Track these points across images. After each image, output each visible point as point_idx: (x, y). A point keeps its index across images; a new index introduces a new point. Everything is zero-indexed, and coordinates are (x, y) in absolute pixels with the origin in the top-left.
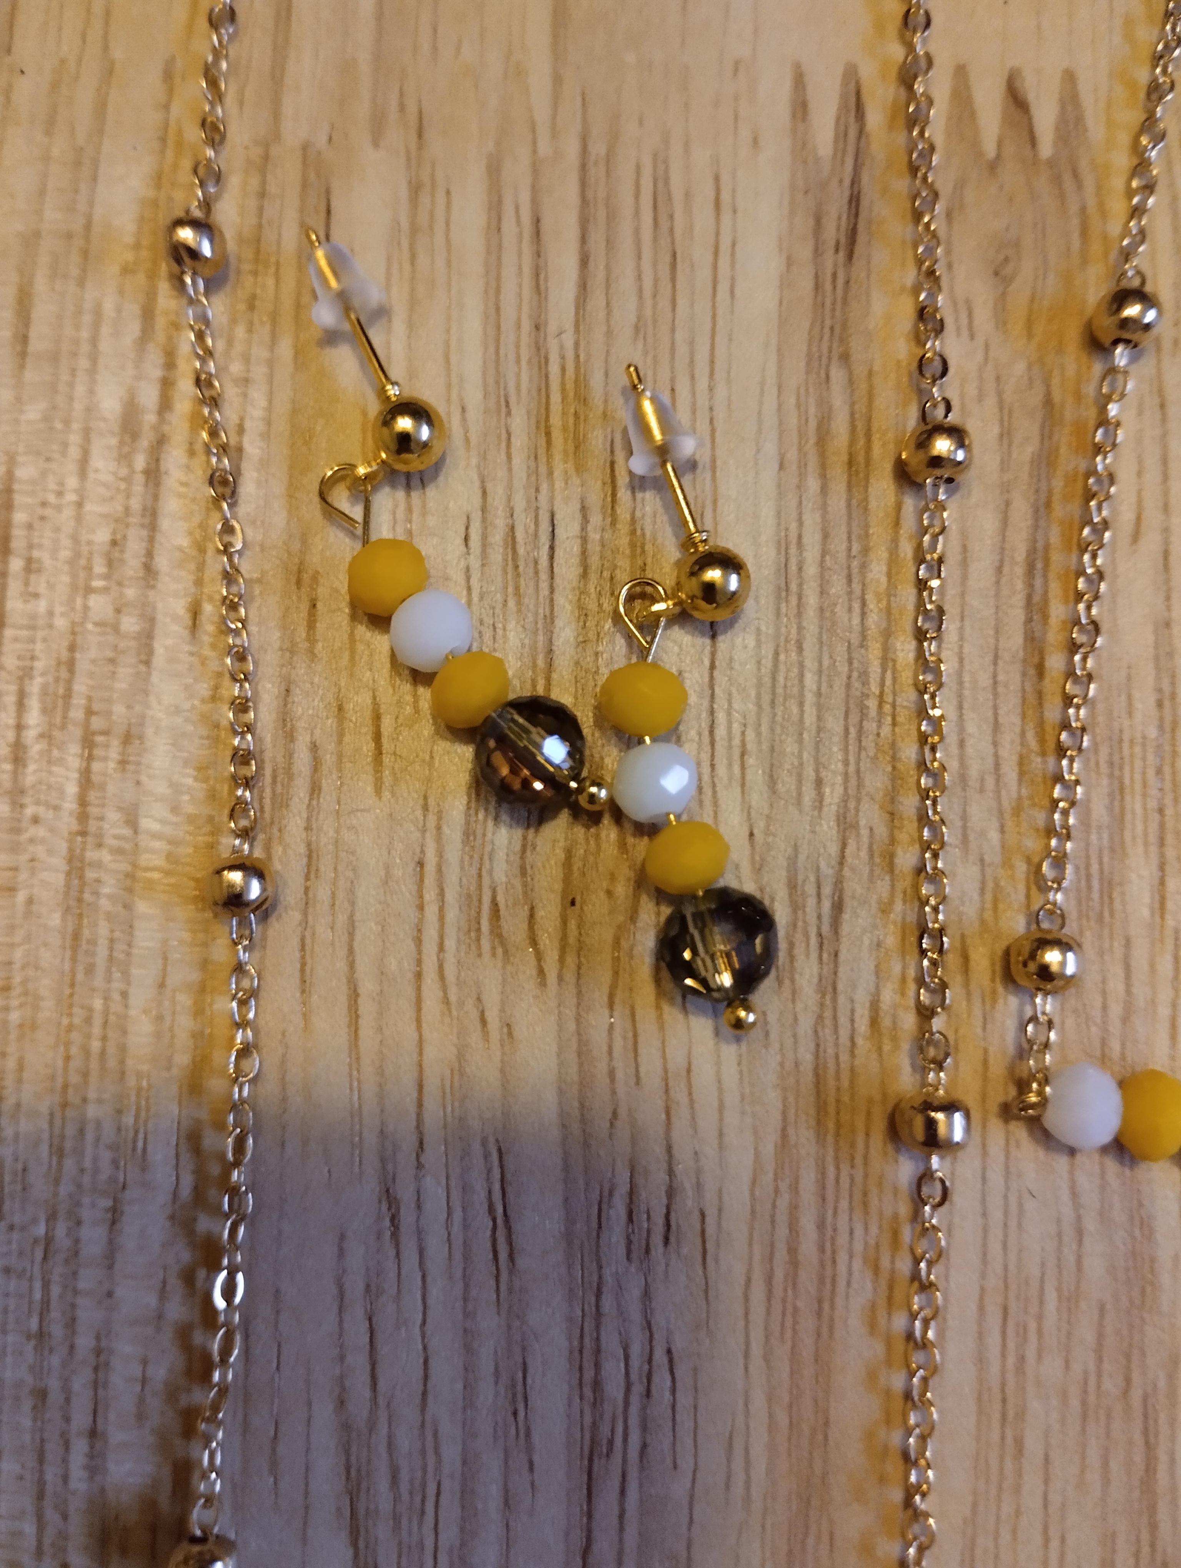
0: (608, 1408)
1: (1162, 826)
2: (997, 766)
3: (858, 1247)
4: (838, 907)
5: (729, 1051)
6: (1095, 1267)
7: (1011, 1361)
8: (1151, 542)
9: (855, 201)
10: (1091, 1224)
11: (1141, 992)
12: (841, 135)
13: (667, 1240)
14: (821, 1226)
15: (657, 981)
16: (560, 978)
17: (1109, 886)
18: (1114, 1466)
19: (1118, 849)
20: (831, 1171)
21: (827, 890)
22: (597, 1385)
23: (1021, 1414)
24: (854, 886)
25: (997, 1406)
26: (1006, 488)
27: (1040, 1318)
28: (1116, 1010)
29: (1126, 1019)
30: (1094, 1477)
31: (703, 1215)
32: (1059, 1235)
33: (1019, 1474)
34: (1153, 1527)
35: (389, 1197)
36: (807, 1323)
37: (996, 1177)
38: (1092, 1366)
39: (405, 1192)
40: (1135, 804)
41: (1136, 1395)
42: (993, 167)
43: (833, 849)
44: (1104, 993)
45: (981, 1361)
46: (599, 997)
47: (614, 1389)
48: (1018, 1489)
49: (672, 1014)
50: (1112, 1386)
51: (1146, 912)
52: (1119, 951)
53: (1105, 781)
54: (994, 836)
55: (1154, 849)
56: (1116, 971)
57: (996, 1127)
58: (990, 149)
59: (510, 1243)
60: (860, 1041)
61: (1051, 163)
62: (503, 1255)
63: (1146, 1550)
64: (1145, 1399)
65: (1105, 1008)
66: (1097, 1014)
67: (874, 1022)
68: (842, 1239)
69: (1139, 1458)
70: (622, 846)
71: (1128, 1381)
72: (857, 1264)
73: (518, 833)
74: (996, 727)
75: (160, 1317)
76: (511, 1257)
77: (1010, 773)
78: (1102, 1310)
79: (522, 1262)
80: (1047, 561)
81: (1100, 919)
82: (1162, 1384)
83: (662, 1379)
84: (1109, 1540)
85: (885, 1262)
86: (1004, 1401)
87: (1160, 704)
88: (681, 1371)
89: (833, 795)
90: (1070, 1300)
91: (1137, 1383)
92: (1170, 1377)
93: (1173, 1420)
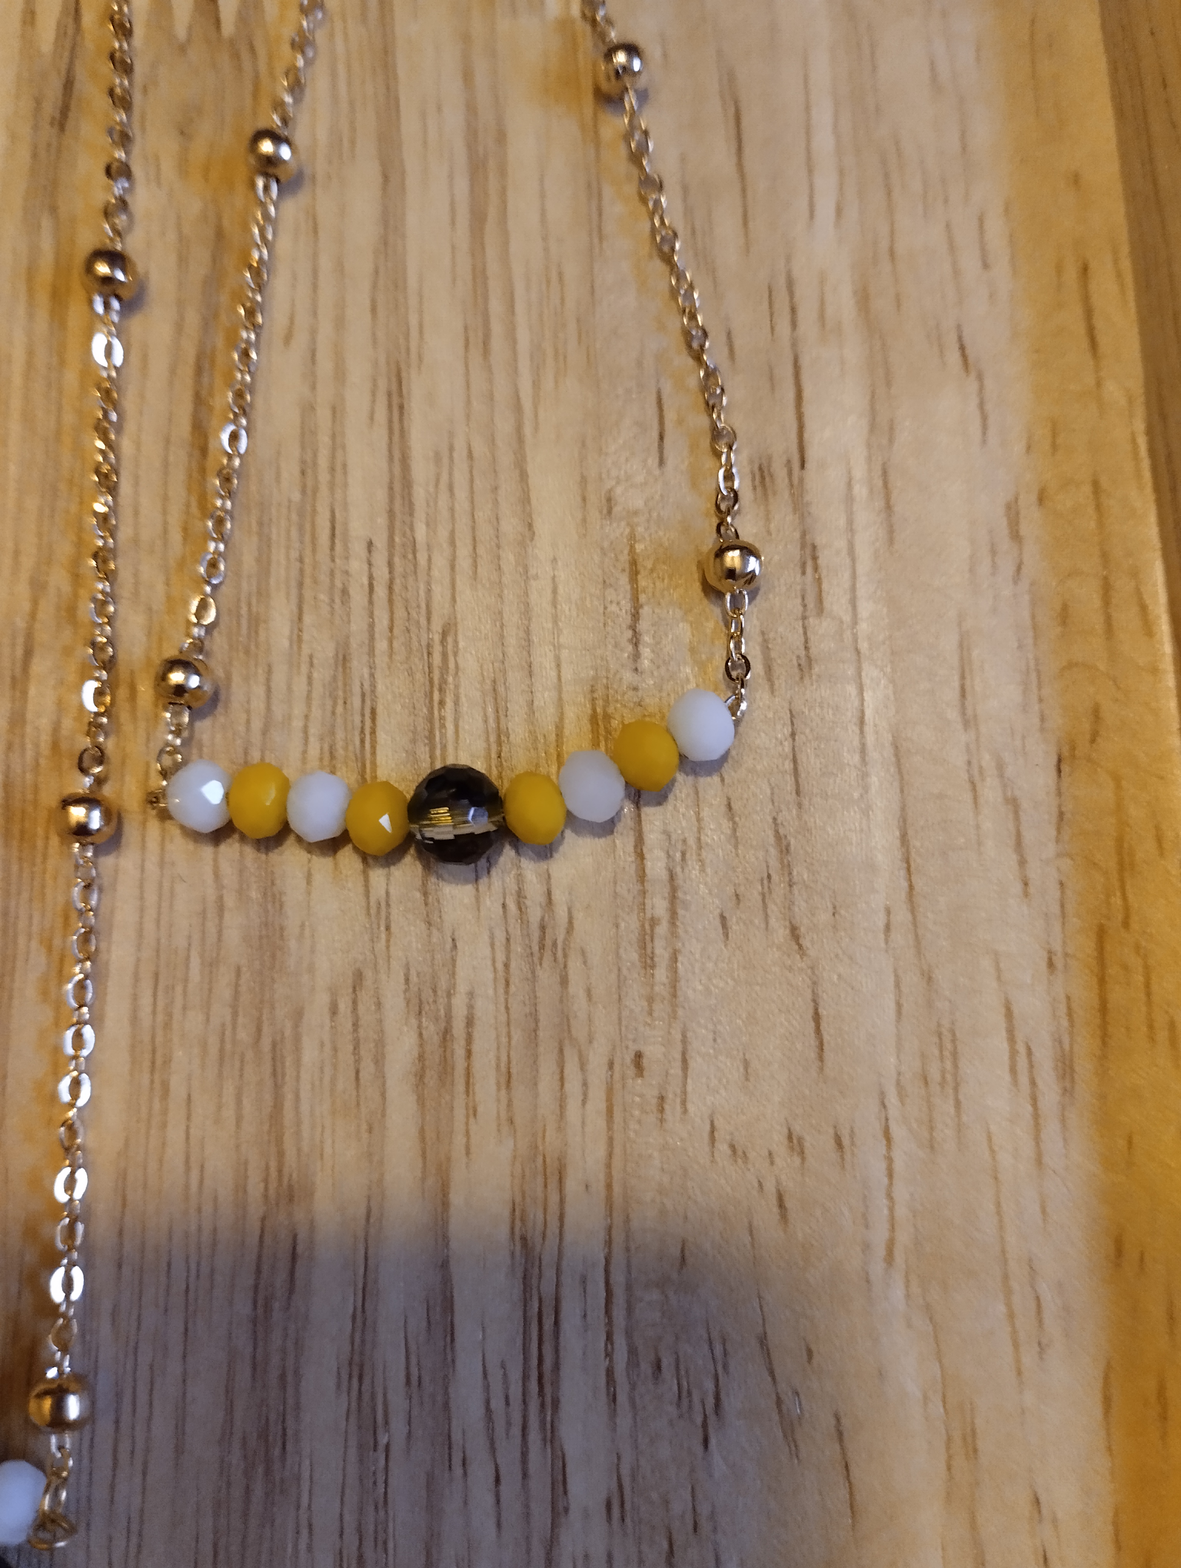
1: (302, 571)
2: (165, 531)
3: (35, 929)
4: (28, 654)
6: (233, 935)
7: (160, 1017)
8: (301, 339)
9: (69, 85)
10: (230, 901)
11: (279, 709)
12: (61, 32)
14: (5, 915)
17: (256, 622)
18: (246, 1101)
19: (263, 593)
20: (15, 868)
21: (20, 640)
23: (168, 1061)
24: (42, 636)
25: (147, 1056)
26: (181, 304)
27: (186, 980)
28: (257, 725)
29: (265, 732)
30: (229, 1113)
32: (204, 912)
33: (165, 1112)
34: (281, 1154)
37: (152, 866)
38: (228, 1018)
40: (278, 556)
41: (266, 1042)
42: (182, 49)
43: (26, 606)
44: (248, 712)
45: (134, 1019)
48: (164, 1125)
50: (244, 1035)
51: (286, 643)
52: (261, 678)
53: (255, 539)
54: (160, 588)
55: (294, 592)
56: (259, 691)
58: (181, 34)
60: (43, 761)
61: (232, 42)
63: (274, 1175)
64: (274, 1045)
65: (248, 722)
66: (241, 729)
68: (22, 924)
69: (268, 1097)
71: (259, 1030)
72: (34, 944)
74: (165, 498)
77: (176, 536)
78: (238, 972)
80: (213, 362)
82: (288, 1032)
84: (241, 1165)
85: (57, 942)
86: (154, 1051)
87: (303, 473)
89: (28, 562)
90: (211, 965)
91: (266, 1029)
92: (296, 1026)
93: (298, 1063)
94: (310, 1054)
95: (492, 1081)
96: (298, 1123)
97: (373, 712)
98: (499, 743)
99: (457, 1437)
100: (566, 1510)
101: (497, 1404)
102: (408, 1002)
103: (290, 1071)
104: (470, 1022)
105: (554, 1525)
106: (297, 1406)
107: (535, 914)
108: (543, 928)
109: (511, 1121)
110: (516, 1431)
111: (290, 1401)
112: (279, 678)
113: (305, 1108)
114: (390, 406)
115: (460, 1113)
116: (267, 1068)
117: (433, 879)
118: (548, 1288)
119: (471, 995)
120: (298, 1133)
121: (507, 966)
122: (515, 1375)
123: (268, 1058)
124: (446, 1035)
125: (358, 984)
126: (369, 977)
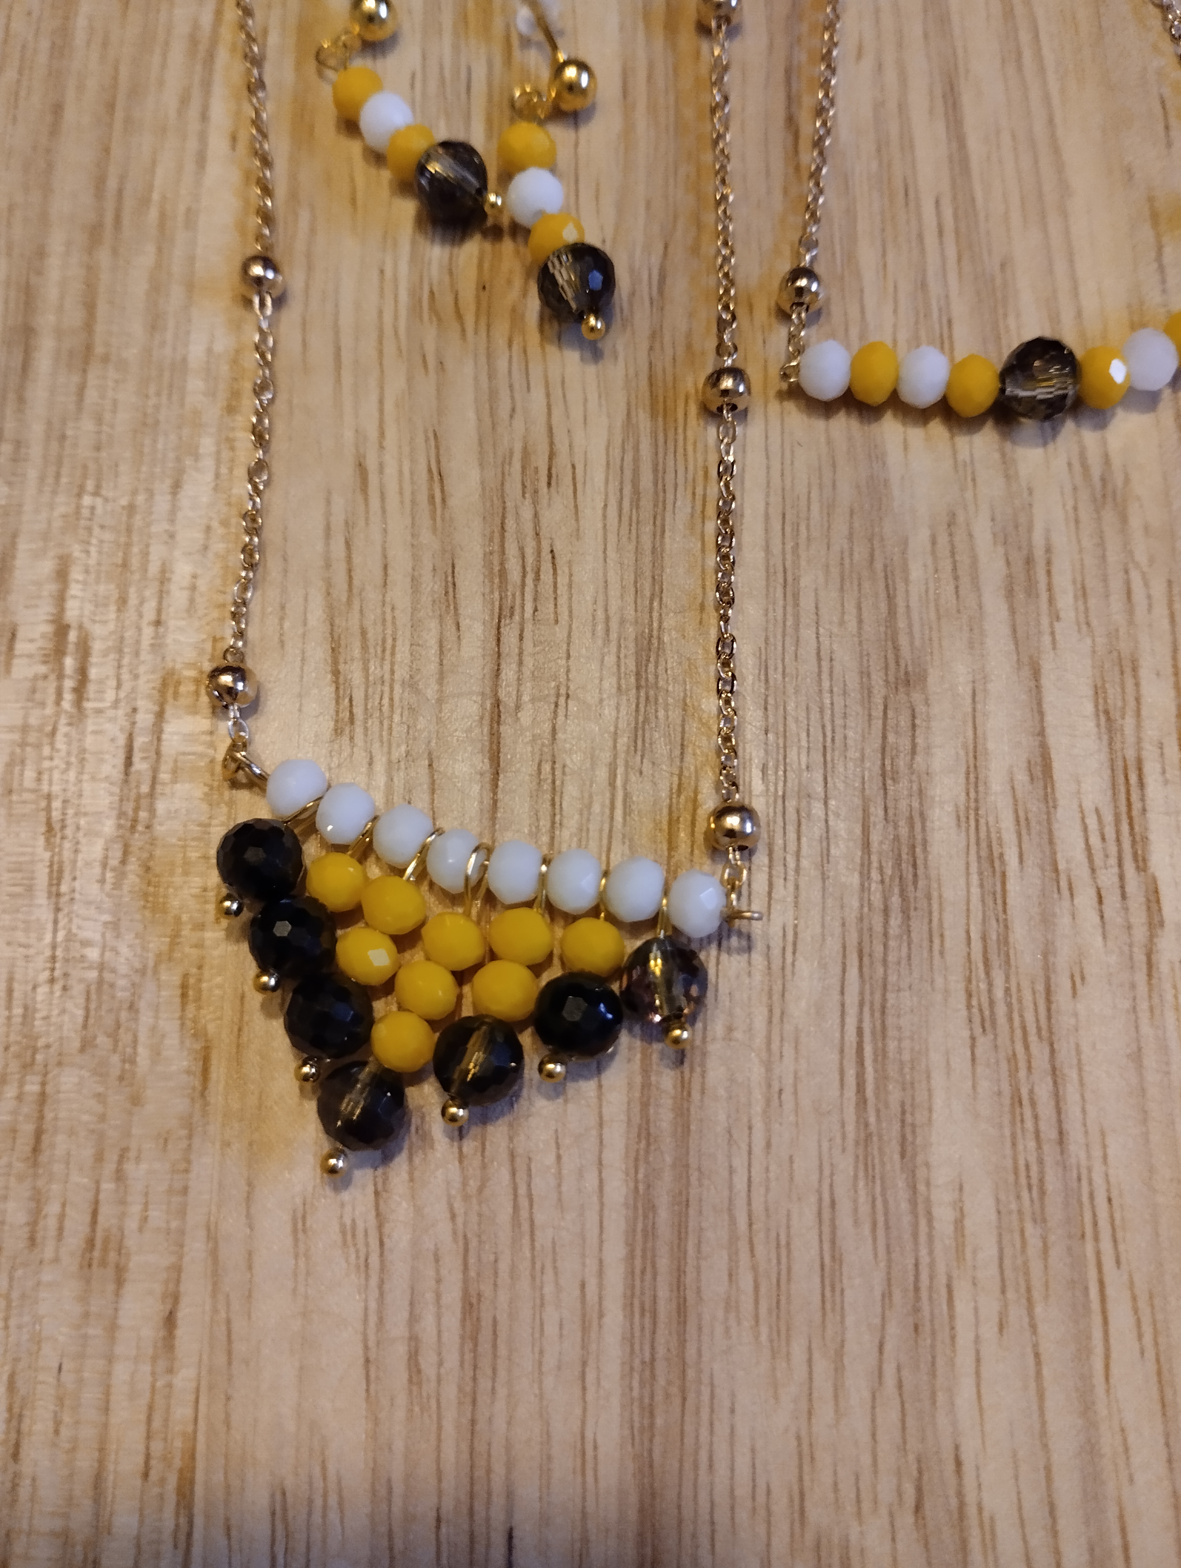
0: (510, 588)
1: (882, 221)
3: (681, 480)
4: (663, 282)
5: (591, 370)
6: (846, 487)
7: (789, 546)
8: (870, 58)
10: (841, 461)
13: (549, 484)
14: (655, 471)
15: (542, 331)
16: (476, 332)
18: (865, 609)
20: (661, 436)
21: (656, 272)
22: (503, 573)
23: (796, 579)
24: (673, 269)
25: (780, 576)
26: (770, 33)
27: (808, 519)
28: (854, 331)
30: (851, 618)
31: (574, 467)
32: (820, 468)
33: (798, 617)
34: (896, 648)
35: (361, 468)
36: (647, 529)
37: (774, 435)
38: (846, 546)
39: (371, 464)
40: (863, 211)
41: (879, 566)
44: (847, 322)
45: (768, 548)
46: (503, 340)
47: (514, 575)
48: (797, 627)
49: (552, 350)
50: (860, 558)
51: (874, 273)
52: (855, 299)
56: (853, 307)
57: (774, 406)
59: (443, 491)
60: (679, 355)
62: (438, 500)
63: (892, 665)
64: (886, 566)
65: (846, 330)
66: (841, 334)
67: (689, 347)
68: (670, 478)
69: (883, 606)
70: (517, 252)
71: (872, 556)
72: (680, 493)
73: (447, 249)
75: (206, 548)
76: (444, 500)
78: (852, 512)
79: (451, 502)
81: (842, 279)
82: (897, 557)
83: (546, 566)
84: (863, 656)
85: (699, 490)
86: (785, 572)
87: (879, 150)
88: (563, 569)
90: (829, 509)
91: (878, 557)
92: (904, 552)
93: (907, 581)
94: (916, 572)
95: (1071, 595)
96: (910, 626)
97: (950, 322)
99: (1062, 866)
100: (1162, 924)
101: (1095, 840)
102: (994, 535)
103: (901, 587)
104: (1048, 550)
105: (1152, 937)
106: (925, 843)
107: (1096, 472)
108: (1103, 480)
109: (1088, 624)
110: (1113, 861)
111: (919, 837)
113: (915, 616)
115: (1045, 621)
116: (881, 585)
117: (1008, 445)
118: (1131, 754)
119: (1048, 531)
120: (911, 634)
121: (1075, 509)
122: (1109, 818)
123: (881, 575)
124: (1029, 561)
125: (951, 523)
126: (961, 519)
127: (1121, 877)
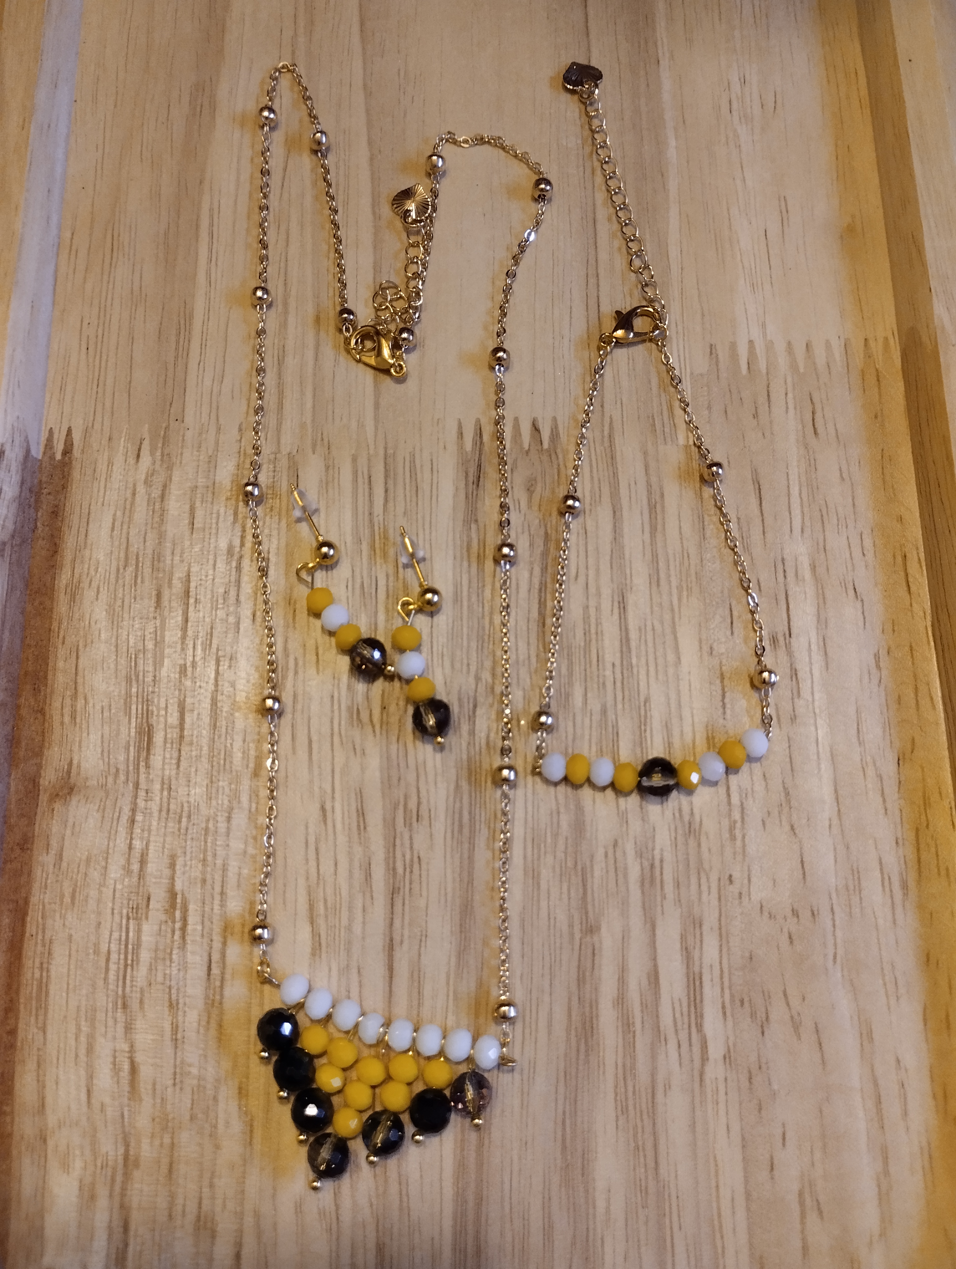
0: (398, 877)
1: (586, 675)
2: (529, 657)
3: (483, 819)
4: (475, 706)
5: (438, 756)
6: (564, 825)
7: (536, 856)
8: (582, 579)
9: (479, 466)
10: (562, 810)
11: (579, 731)
12: (475, 443)
13: (418, 821)
14: (470, 813)
15: (414, 734)
16: (381, 734)
17: (568, 696)
18: (572, 891)
19: (570, 684)
20: (473, 794)
21: (471, 701)
22: (394, 869)
23: (539, 874)
24: (481, 699)
25: (531, 872)
26: (531, 563)
27: (545, 842)
28: (570, 737)
29: (574, 740)
30: (565, 896)
31: (430, 810)
32: (551, 814)
33: (539, 895)
34: (587, 913)
35: (323, 809)
36: (466, 846)
37: (529, 795)
38: (563, 858)
39: (328, 807)
40: (576, 668)
41: (579, 867)
42: (527, 452)
43: (473, 687)
44: (566, 732)
45: (525, 857)
46: (394, 739)
47: (400, 870)
48: (539, 901)
49: (419, 744)
50: (570, 864)
51: (580, 704)
52: (571, 718)
53: (566, 661)
54: (528, 680)
55: (583, 684)
56: (570, 724)
57: (530, 778)
58: (526, 446)
59: (364, 823)
60: (483, 750)
61: (548, 451)
62: (362, 827)
63: (584, 921)
64: (582, 868)
65: (566, 737)
66: (564, 738)
67: (488, 744)
68: (477, 817)
69: (581, 890)
70: (401, 688)
71: (576, 863)
72: (483, 826)
73: (366, 685)
74: (528, 644)
75: (245, 852)
76: (365, 828)
77: (534, 660)
78: (567, 838)
79: (368, 829)
80: (546, 587)
81: (565, 707)
82: (588, 863)
83: (416, 866)
84: (571, 917)
85: (492, 825)
86: (533, 871)
87: (585, 634)
88: (424, 866)
89: (473, 668)
90: (556, 836)
91: (579, 863)
92: (591, 861)
93: (592, 877)
94: (597, 873)
95: (672, 885)
96: (593, 900)
97: (617, 733)
98: (669, 747)
99: (662, 1029)
100: (708, 1059)
101: (678, 1015)
102: (636, 852)
103: (589, 880)
104: (662, 861)
105: (703, 1065)
106: (597, 1016)
107: (686, 818)
108: (690, 823)
109: (680, 901)
110: (686, 1026)
111: (594, 1013)
112: (579, 718)
113: (596, 895)
114: (619, 607)
115: (659, 899)
116: (580, 878)
117: (644, 803)
118: (697, 969)
119: (662, 850)
120: (594, 905)
121: (676, 838)
122: (685, 1004)
123: (580, 873)
124: (652, 866)
125: (615, 845)
126: (620, 842)
127: (690, 1034)
